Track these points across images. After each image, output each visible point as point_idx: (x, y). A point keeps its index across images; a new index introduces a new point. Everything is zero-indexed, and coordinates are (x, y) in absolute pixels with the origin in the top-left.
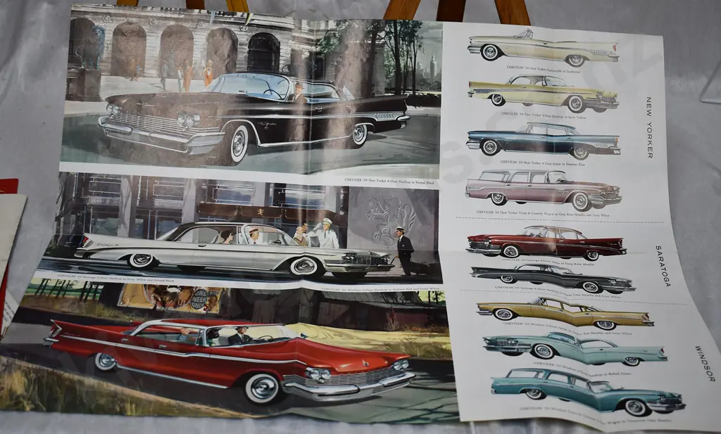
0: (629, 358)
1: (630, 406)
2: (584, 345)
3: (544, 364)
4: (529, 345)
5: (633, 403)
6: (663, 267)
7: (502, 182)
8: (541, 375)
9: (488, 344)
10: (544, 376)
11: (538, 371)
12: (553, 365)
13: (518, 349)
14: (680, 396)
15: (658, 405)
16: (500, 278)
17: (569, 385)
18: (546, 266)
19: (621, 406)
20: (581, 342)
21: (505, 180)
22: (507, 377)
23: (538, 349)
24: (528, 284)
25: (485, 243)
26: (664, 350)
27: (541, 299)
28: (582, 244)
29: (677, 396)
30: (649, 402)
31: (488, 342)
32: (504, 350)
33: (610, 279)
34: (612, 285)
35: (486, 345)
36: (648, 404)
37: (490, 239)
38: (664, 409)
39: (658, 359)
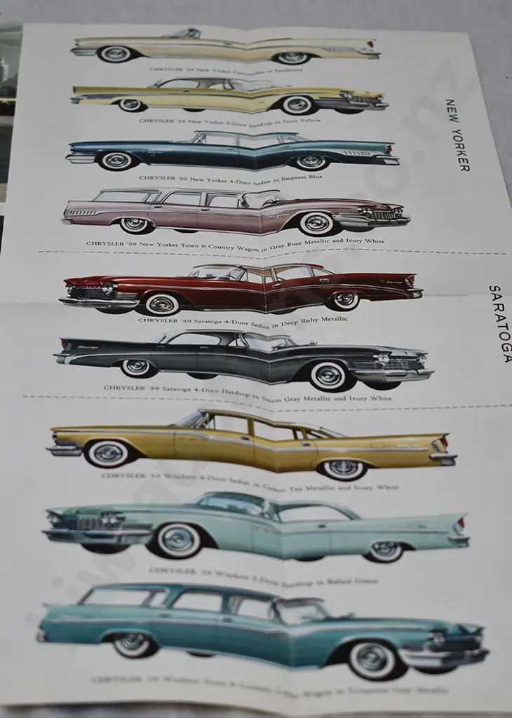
0: (380, 544)
1: (361, 657)
2: (284, 515)
3: (171, 572)
4: (148, 527)
5: (370, 650)
6: (503, 323)
7: (145, 203)
8: (159, 599)
9: (56, 525)
10: (165, 602)
11: (153, 589)
12: (193, 572)
13: (120, 537)
14: (479, 631)
15: (426, 653)
16: (119, 364)
17: (221, 617)
18: (233, 335)
19: (340, 655)
20: (278, 509)
21: (150, 200)
22: (82, 603)
23: (168, 536)
24: (182, 379)
25: (105, 289)
26: (465, 521)
27: (204, 414)
28: (325, 283)
29: (472, 630)
30: (405, 647)
31: (55, 520)
32: (88, 540)
33: (378, 353)
34: (380, 366)
35: (49, 527)
36: (403, 654)
37: (117, 283)
38: (436, 663)
39: (449, 543)
